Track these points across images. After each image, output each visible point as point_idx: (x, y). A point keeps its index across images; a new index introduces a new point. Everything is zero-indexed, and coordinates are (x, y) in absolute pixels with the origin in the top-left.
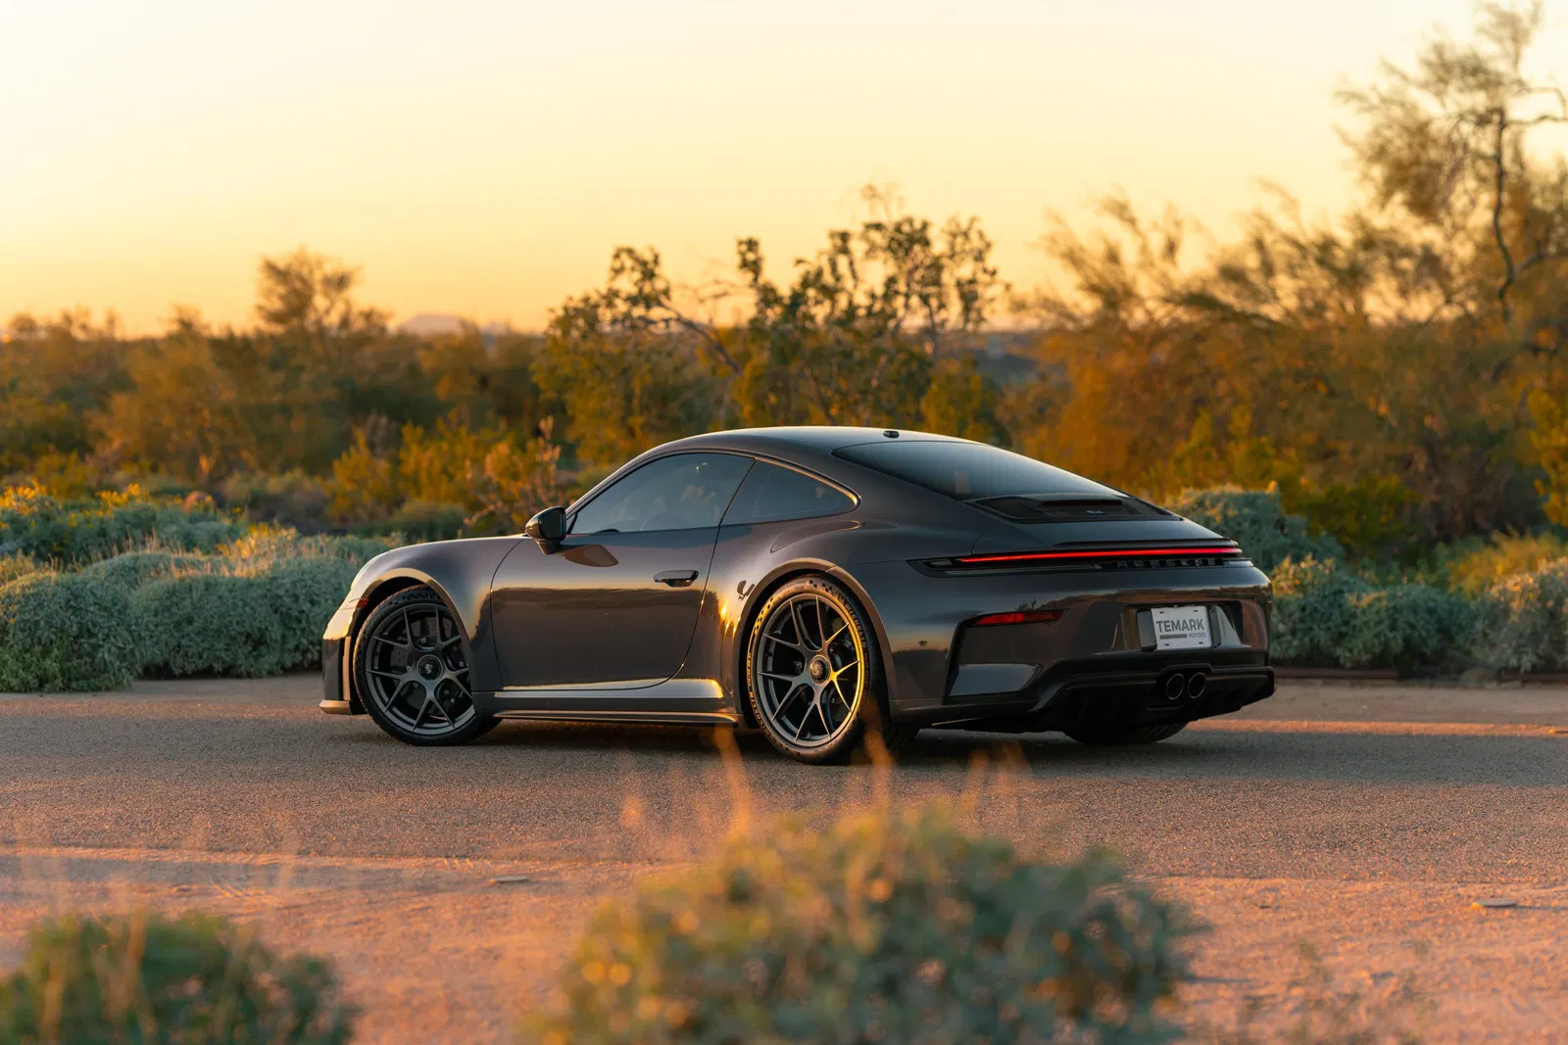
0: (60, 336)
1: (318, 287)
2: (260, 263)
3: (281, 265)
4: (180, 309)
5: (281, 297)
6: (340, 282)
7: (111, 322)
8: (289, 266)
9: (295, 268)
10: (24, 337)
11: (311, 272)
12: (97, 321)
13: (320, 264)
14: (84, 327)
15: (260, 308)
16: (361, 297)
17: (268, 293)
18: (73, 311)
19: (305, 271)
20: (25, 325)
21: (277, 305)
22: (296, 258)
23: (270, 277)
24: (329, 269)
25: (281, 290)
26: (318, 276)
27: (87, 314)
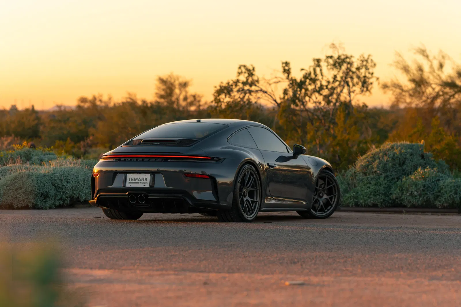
1: (177, 86)
2: (157, 78)
3: (165, 79)
4: (129, 94)
5: (164, 90)
6: (184, 85)
7: (110, 99)
8: (167, 79)
9: (169, 79)
10: (82, 104)
11: (175, 81)
12: (105, 98)
13: (178, 79)
14: (101, 101)
15: (157, 94)
16: (191, 90)
17: (159, 88)
18: (97, 95)
19: (173, 81)
20: (83, 100)
21: (163, 93)
22: (170, 76)
23: (160, 83)
24: (181, 80)
25: (164, 87)
26: (177, 83)
27: (101, 96)
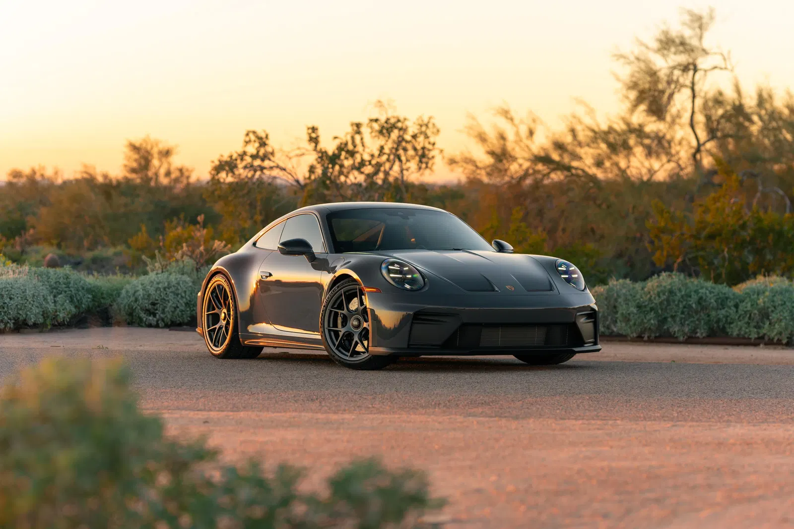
0: (32, 180)
1: (156, 155)
2: (126, 143)
3: (137, 144)
4: (85, 166)
5: (136, 160)
6: (167, 153)
7: (56, 173)
8: (141, 144)
9: (144, 145)
10: (15, 180)
11: (152, 148)
12: (49, 173)
13: (157, 145)
14: (42, 176)
15: (126, 166)
16: (177, 161)
17: (128, 158)
18: (37, 168)
19: (149, 147)
20: (17, 174)
21: (135, 165)
22: (145, 141)
23: (131, 151)
24: (163, 146)
25: (136, 156)
26: (155, 151)
27: (43, 168)
